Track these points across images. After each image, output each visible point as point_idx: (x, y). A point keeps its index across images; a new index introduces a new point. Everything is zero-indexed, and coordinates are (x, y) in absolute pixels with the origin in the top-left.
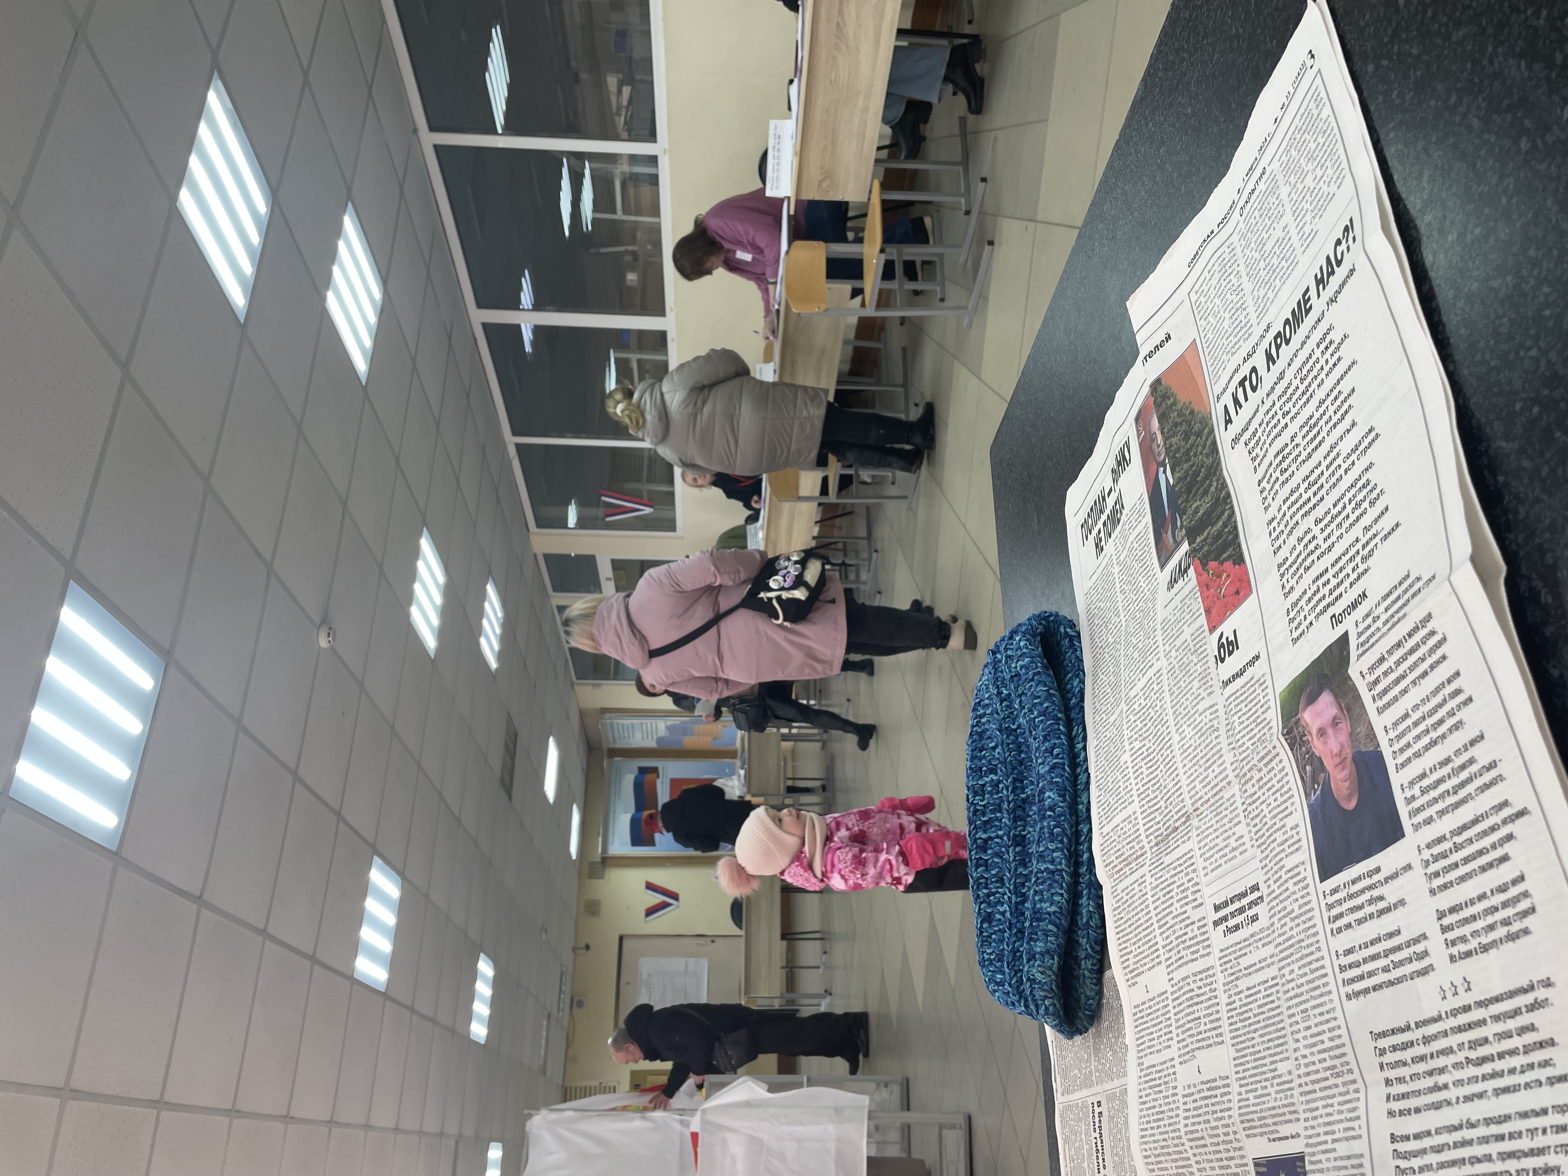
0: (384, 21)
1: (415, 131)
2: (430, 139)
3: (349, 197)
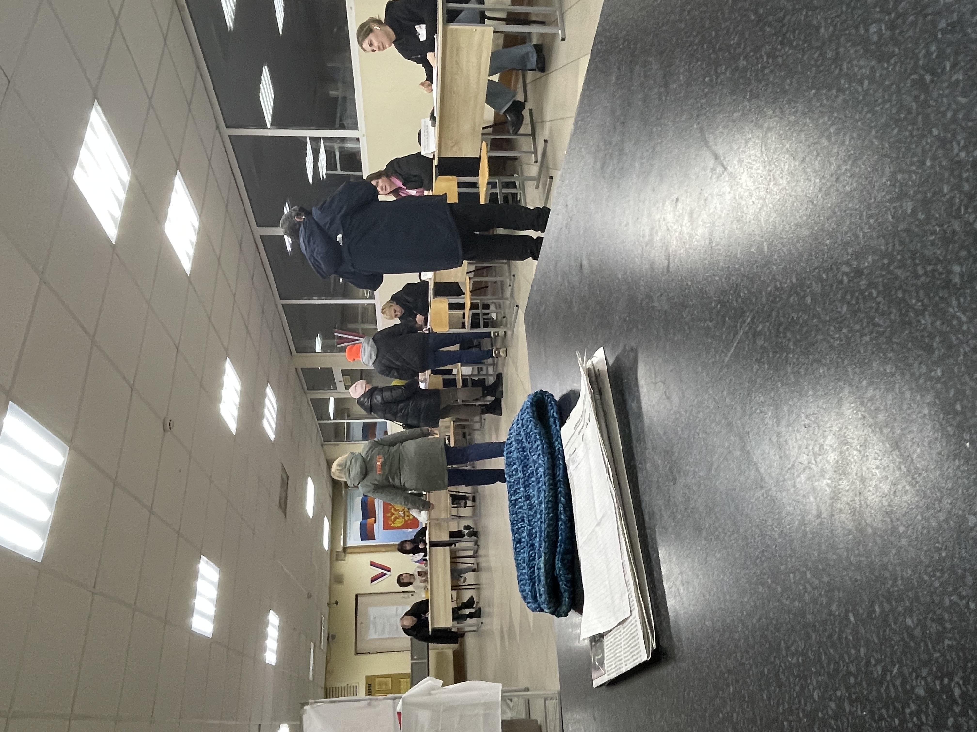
1: (218, 129)
2: (227, 133)
3: (178, 168)
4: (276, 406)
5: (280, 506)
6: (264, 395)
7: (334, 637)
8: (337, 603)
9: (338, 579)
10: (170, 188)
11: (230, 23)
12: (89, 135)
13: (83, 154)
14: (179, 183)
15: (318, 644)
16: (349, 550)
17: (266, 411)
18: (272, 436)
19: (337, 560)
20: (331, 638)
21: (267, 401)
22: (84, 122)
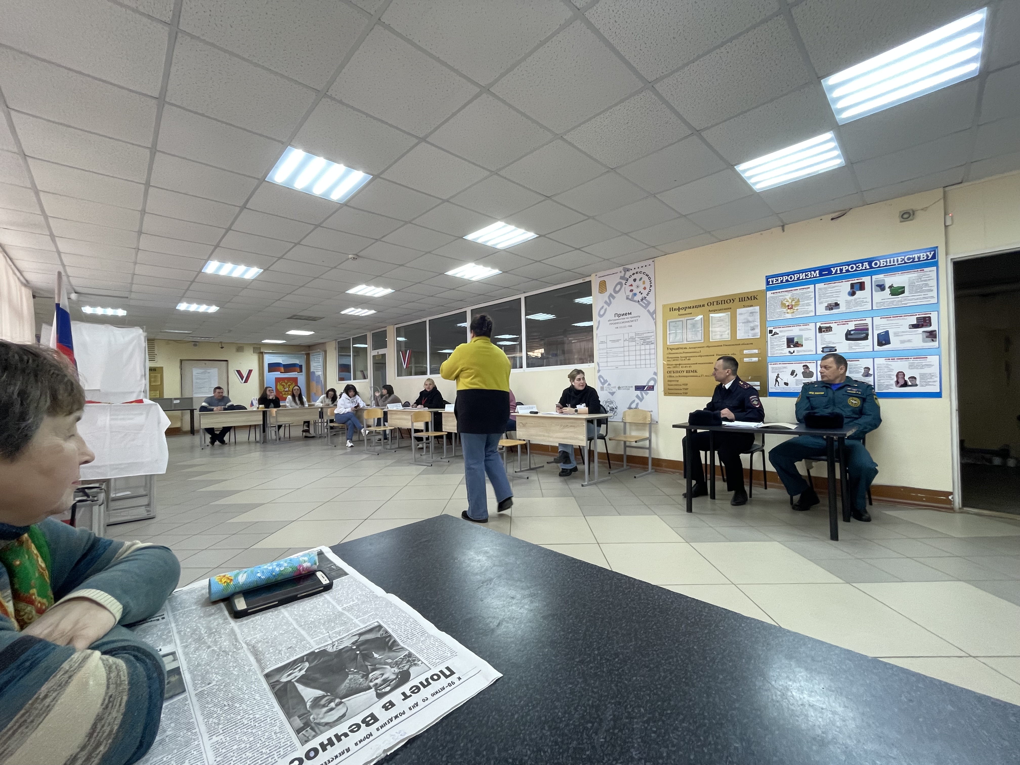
0: (555, 285)
1: (524, 292)
2: (522, 297)
3: (504, 272)
4: (363, 315)
5: (294, 316)
6: (370, 309)
7: (195, 345)
8: (222, 348)
9: (240, 349)
10: (494, 267)
11: (577, 300)
12: (521, 231)
13: (512, 227)
14: (496, 271)
15: (190, 335)
16: (261, 355)
17: (360, 310)
18: (343, 312)
19: (254, 348)
20: (195, 344)
21: (366, 310)
22: (528, 228)
